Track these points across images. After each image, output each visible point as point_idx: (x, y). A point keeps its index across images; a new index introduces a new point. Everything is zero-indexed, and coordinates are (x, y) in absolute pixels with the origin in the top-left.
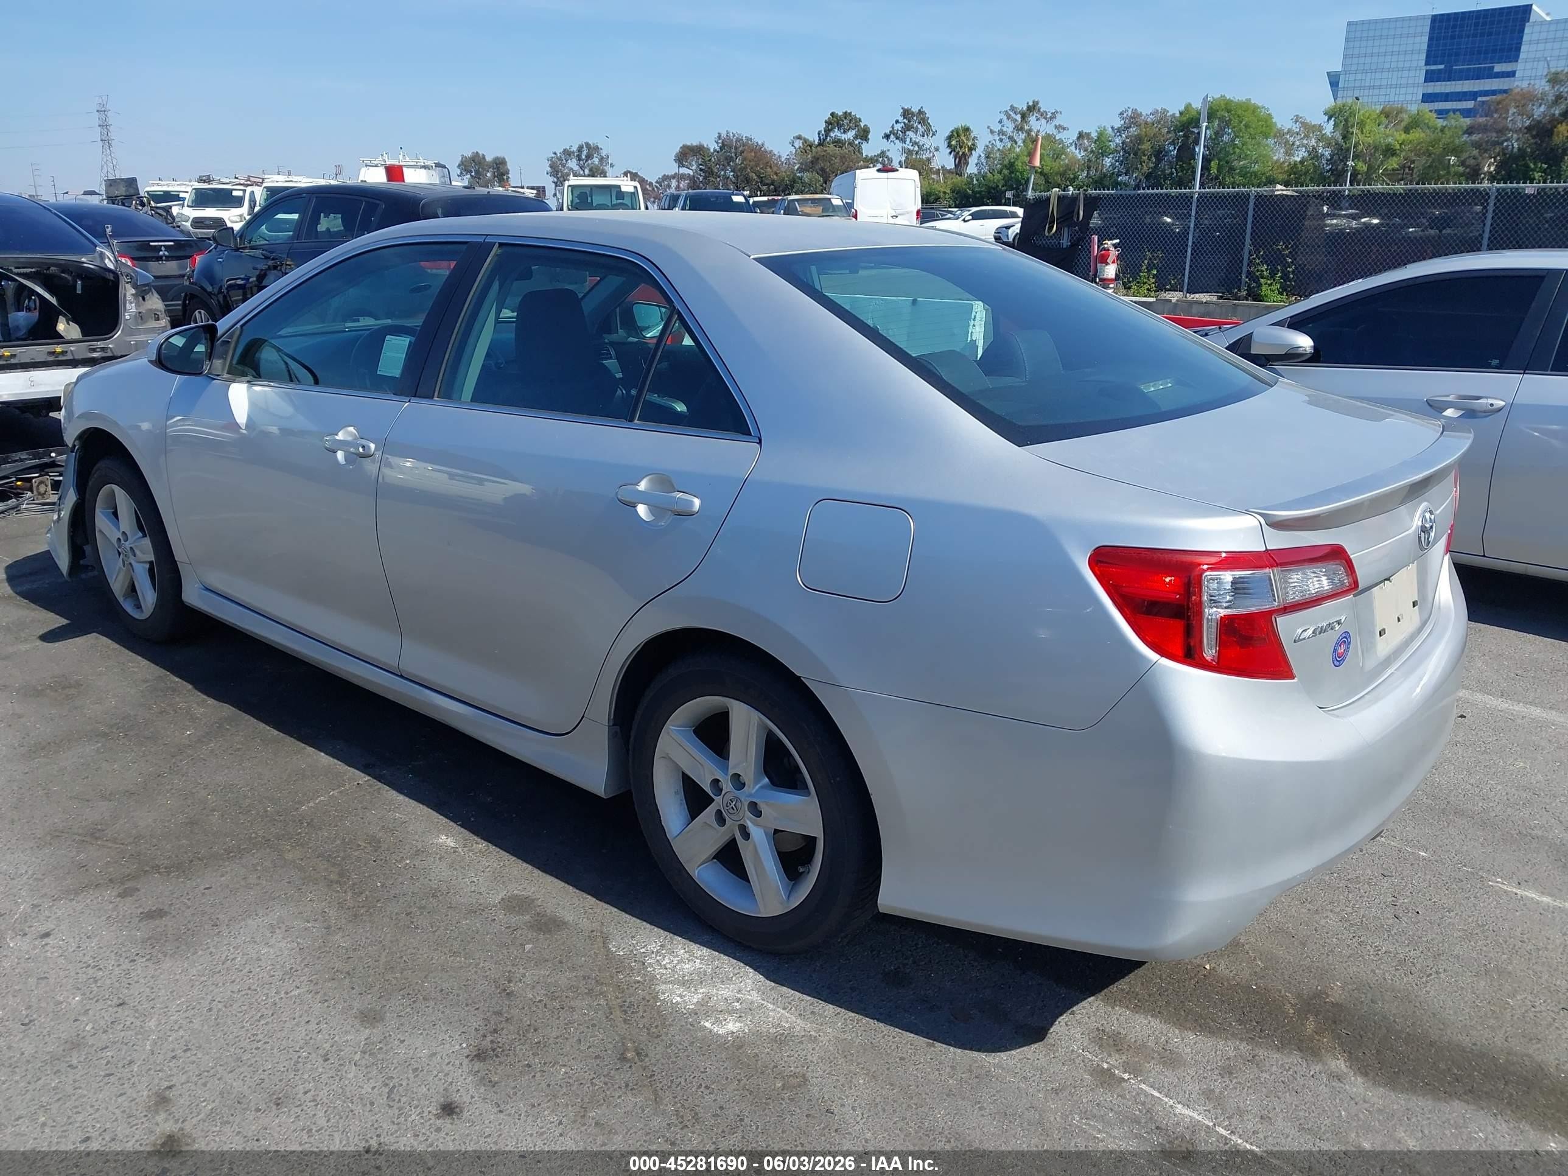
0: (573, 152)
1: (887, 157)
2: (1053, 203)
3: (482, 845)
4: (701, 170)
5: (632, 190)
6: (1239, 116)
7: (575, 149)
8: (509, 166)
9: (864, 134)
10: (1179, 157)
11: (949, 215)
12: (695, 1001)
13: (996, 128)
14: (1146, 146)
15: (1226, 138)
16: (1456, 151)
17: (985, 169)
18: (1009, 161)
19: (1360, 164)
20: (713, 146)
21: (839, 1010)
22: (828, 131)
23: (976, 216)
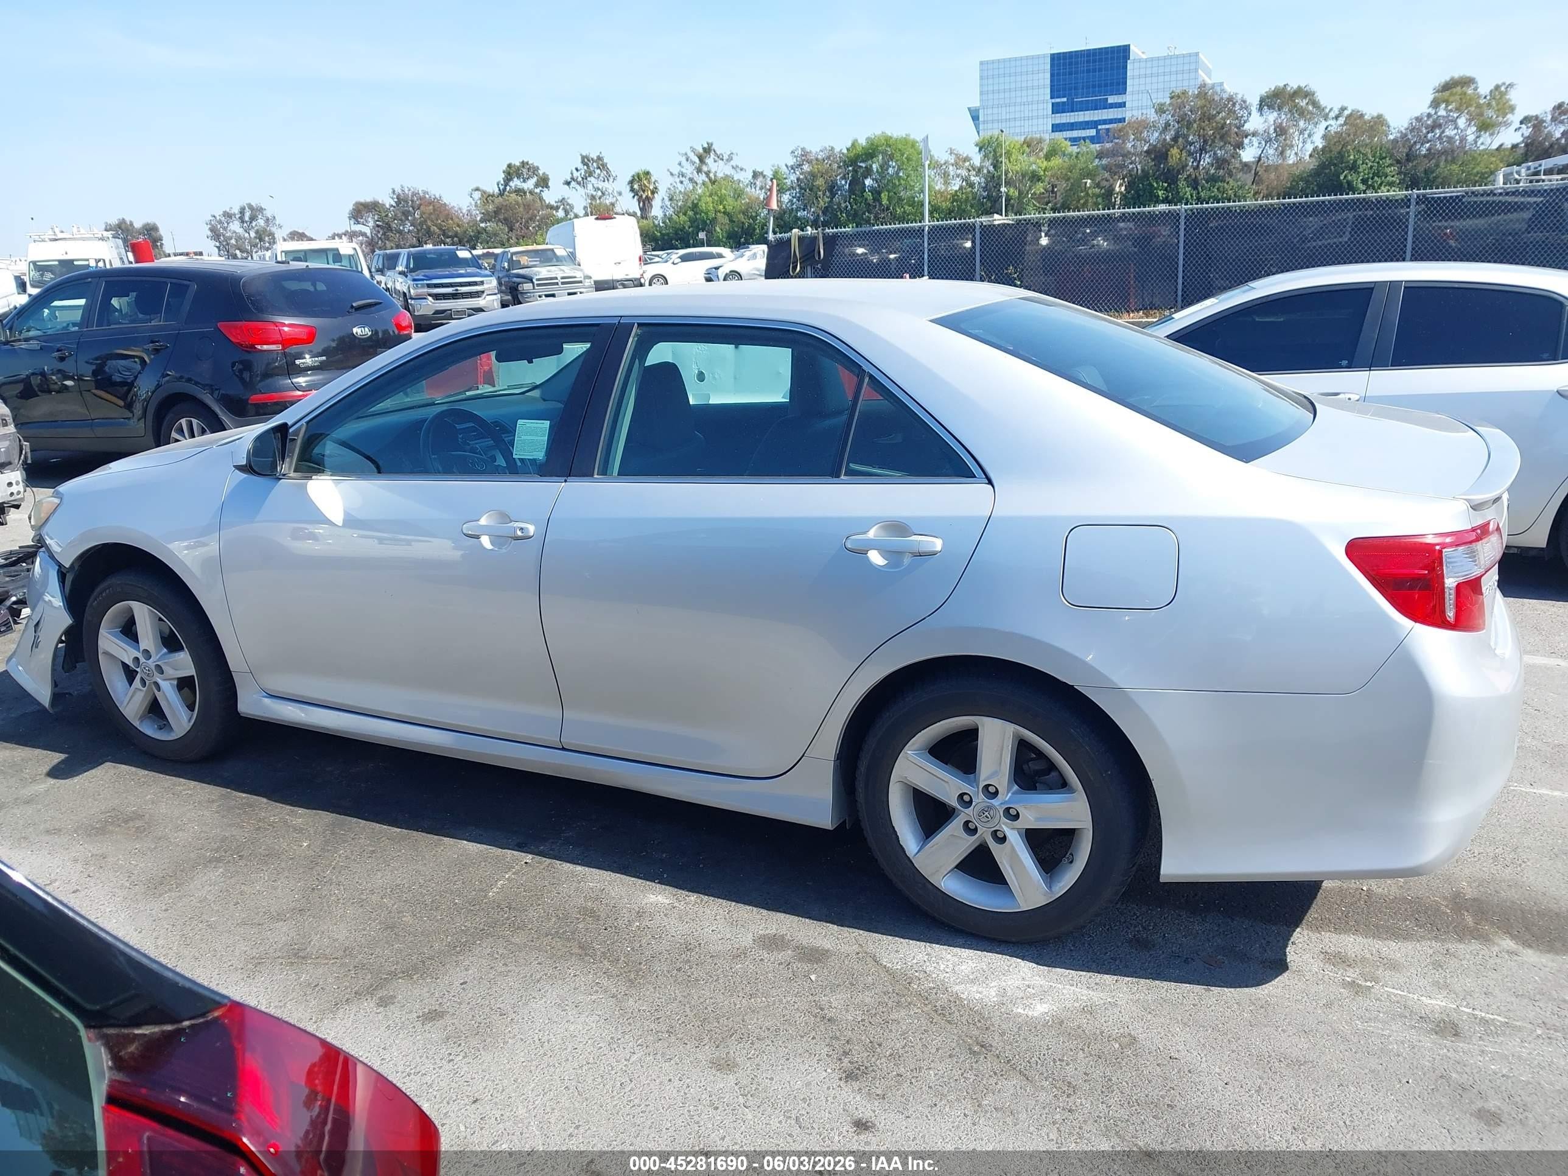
0: (235, 215)
1: (568, 204)
2: (795, 243)
3: (693, 897)
4: (378, 226)
5: (352, 252)
6: (900, 150)
7: (236, 212)
8: (162, 231)
9: (544, 182)
10: (851, 191)
11: (657, 259)
12: (994, 994)
13: (676, 170)
14: (820, 182)
15: (891, 171)
16: (1090, 174)
17: (670, 212)
18: (693, 202)
19: (1012, 190)
20: (388, 201)
21: (1116, 977)
22: (507, 180)
23: (685, 259)
